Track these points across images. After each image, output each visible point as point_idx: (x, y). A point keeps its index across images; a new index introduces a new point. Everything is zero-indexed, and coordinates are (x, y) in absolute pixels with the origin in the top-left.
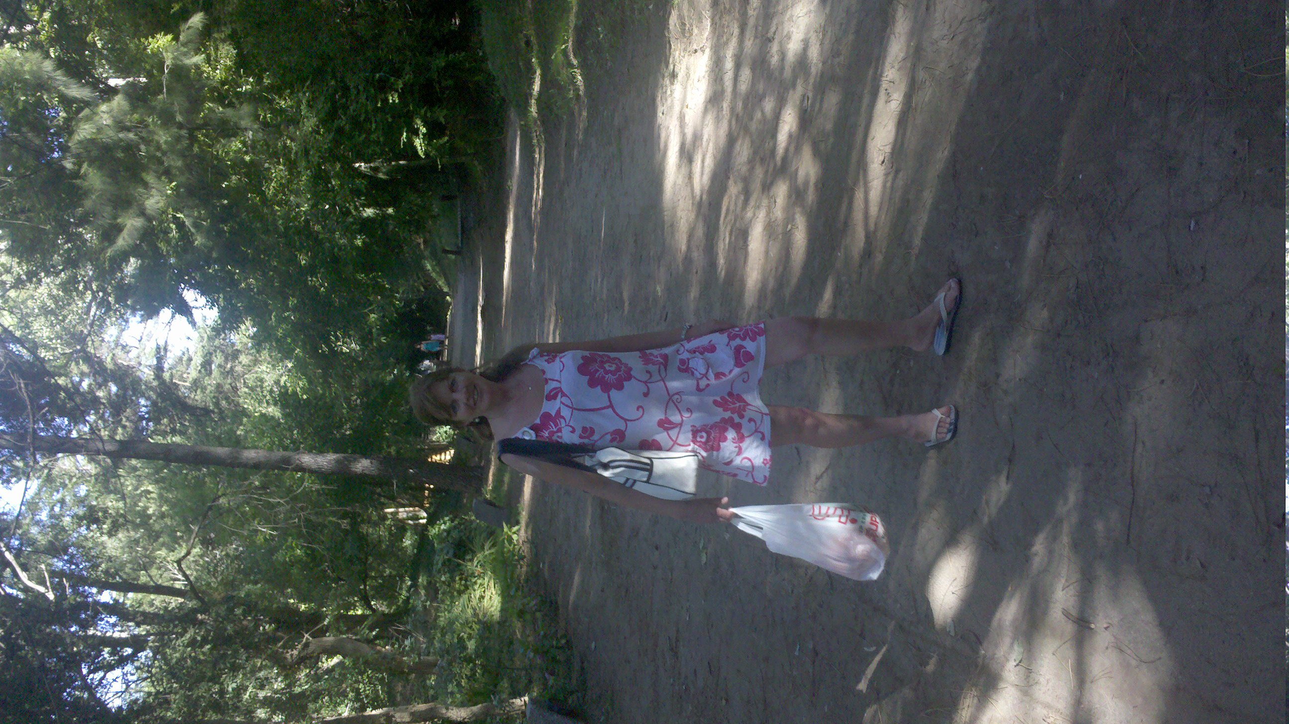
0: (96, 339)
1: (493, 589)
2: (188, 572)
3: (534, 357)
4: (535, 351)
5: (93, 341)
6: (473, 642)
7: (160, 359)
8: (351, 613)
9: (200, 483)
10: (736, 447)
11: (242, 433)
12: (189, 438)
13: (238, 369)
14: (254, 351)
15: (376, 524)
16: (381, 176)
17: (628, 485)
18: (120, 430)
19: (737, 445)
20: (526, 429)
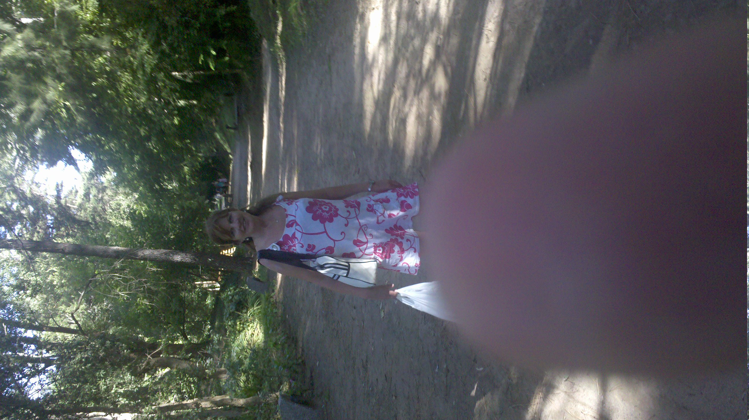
0: (19, 178)
1: (259, 329)
2: (78, 319)
3: (280, 201)
4: (280, 197)
5: (18, 180)
6: (248, 360)
7: (59, 191)
8: (175, 343)
9: (84, 267)
10: (399, 256)
11: (109, 237)
12: (77, 240)
13: (106, 198)
14: (114, 187)
15: (190, 291)
16: (188, 80)
17: (335, 278)
18: (36, 235)
19: (400, 255)
20: (274, 244)
